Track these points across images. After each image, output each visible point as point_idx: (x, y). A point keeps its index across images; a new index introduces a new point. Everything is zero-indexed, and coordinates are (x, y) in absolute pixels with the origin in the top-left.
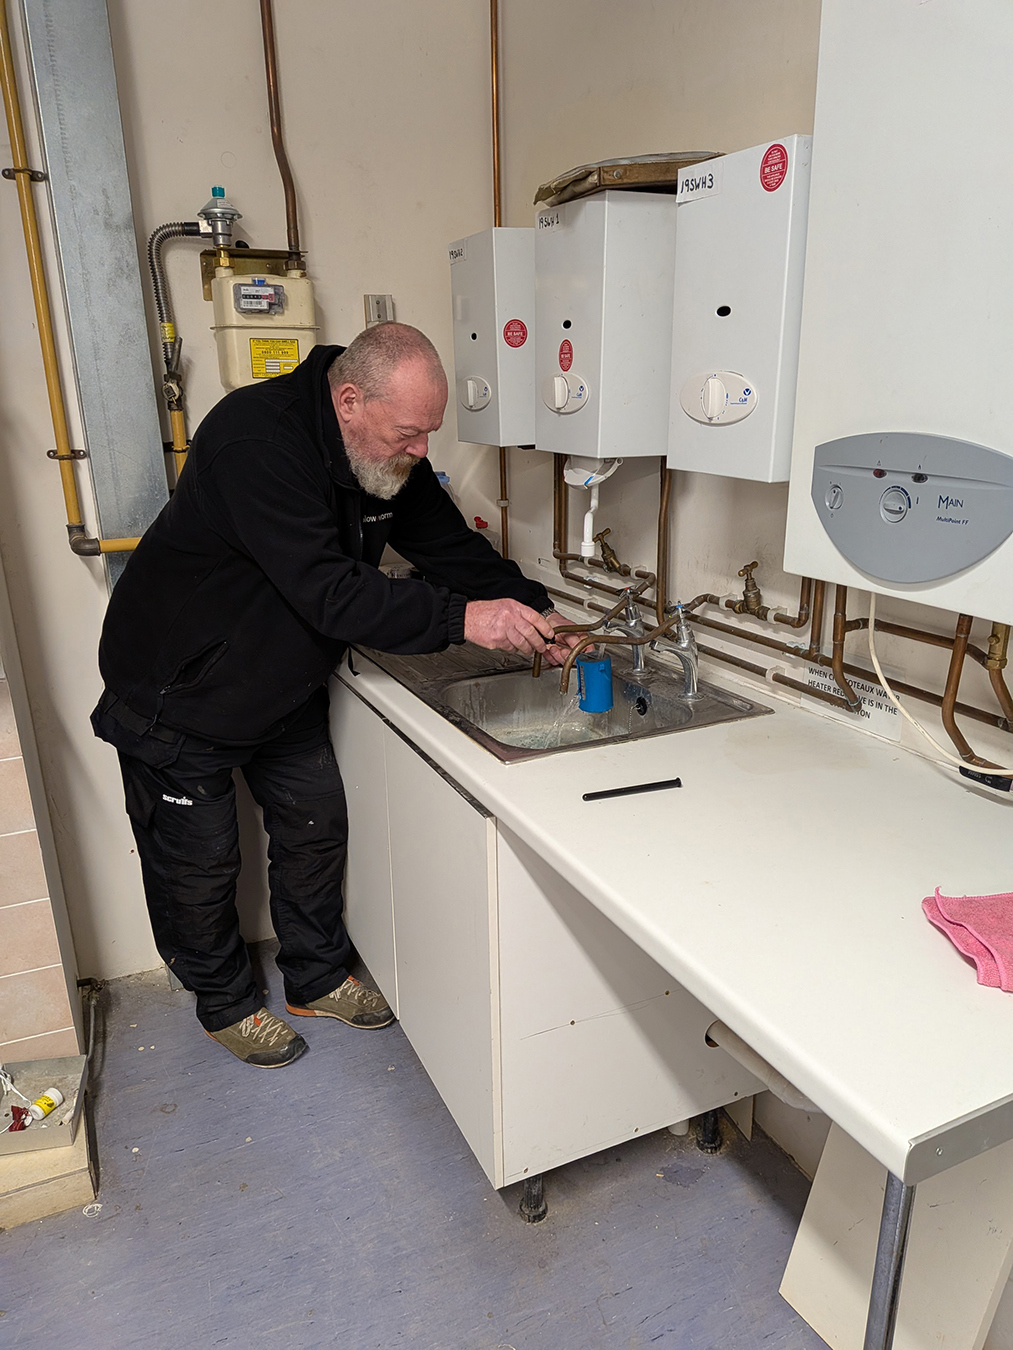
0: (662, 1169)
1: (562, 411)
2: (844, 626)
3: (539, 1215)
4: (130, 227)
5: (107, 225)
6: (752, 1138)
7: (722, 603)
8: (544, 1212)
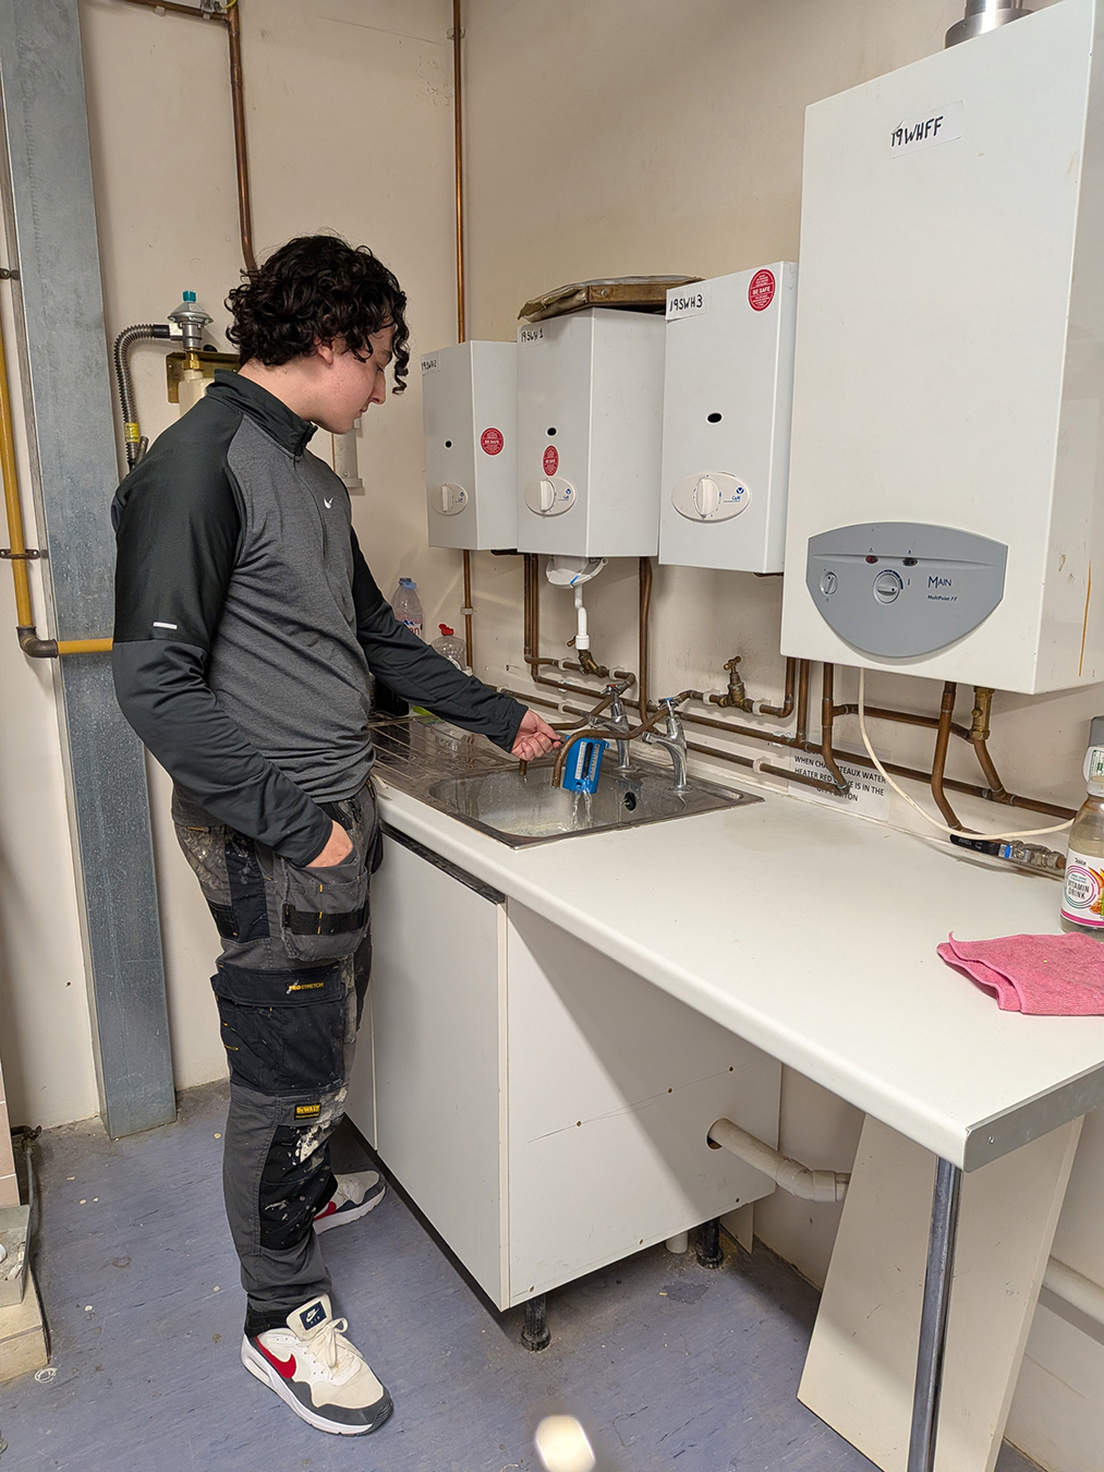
0: (665, 1288)
1: (548, 513)
2: (830, 712)
3: (544, 1342)
4: (101, 326)
5: (77, 324)
6: (753, 1250)
7: (706, 698)
8: (548, 1338)
